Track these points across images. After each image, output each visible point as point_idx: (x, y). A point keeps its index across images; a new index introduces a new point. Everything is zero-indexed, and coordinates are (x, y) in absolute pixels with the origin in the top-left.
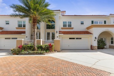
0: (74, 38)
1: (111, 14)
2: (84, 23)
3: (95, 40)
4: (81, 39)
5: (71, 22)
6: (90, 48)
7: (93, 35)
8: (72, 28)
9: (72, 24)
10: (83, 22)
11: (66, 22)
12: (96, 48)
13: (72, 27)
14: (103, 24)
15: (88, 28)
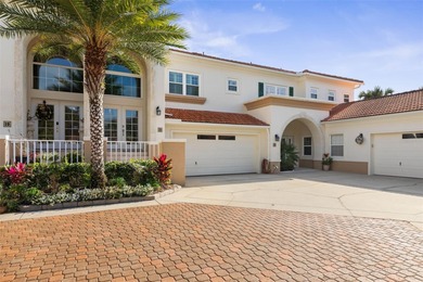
0: (213, 137)
1: (307, 71)
2: (237, 85)
3: (275, 145)
4: (233, 138)
5: (197, 78)
6: (258, 168)
7: (271, 127)
8: (202, 101)
9: (200, 85)
10: (235, 83)
11: (181, 75)
12: (278, 167)
13: (201, 95)
14: (287, 96)
15: (250, 106)
